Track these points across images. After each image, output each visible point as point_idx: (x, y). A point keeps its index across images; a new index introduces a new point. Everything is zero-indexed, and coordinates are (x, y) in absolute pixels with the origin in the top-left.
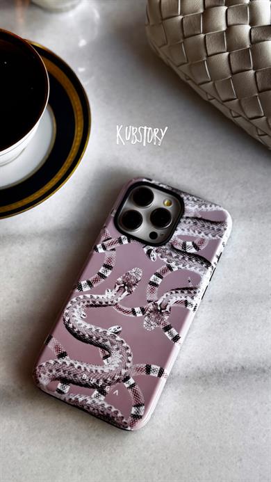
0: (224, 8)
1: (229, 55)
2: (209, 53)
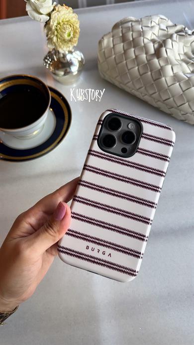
0: (133, 49)
1: (138, 68)
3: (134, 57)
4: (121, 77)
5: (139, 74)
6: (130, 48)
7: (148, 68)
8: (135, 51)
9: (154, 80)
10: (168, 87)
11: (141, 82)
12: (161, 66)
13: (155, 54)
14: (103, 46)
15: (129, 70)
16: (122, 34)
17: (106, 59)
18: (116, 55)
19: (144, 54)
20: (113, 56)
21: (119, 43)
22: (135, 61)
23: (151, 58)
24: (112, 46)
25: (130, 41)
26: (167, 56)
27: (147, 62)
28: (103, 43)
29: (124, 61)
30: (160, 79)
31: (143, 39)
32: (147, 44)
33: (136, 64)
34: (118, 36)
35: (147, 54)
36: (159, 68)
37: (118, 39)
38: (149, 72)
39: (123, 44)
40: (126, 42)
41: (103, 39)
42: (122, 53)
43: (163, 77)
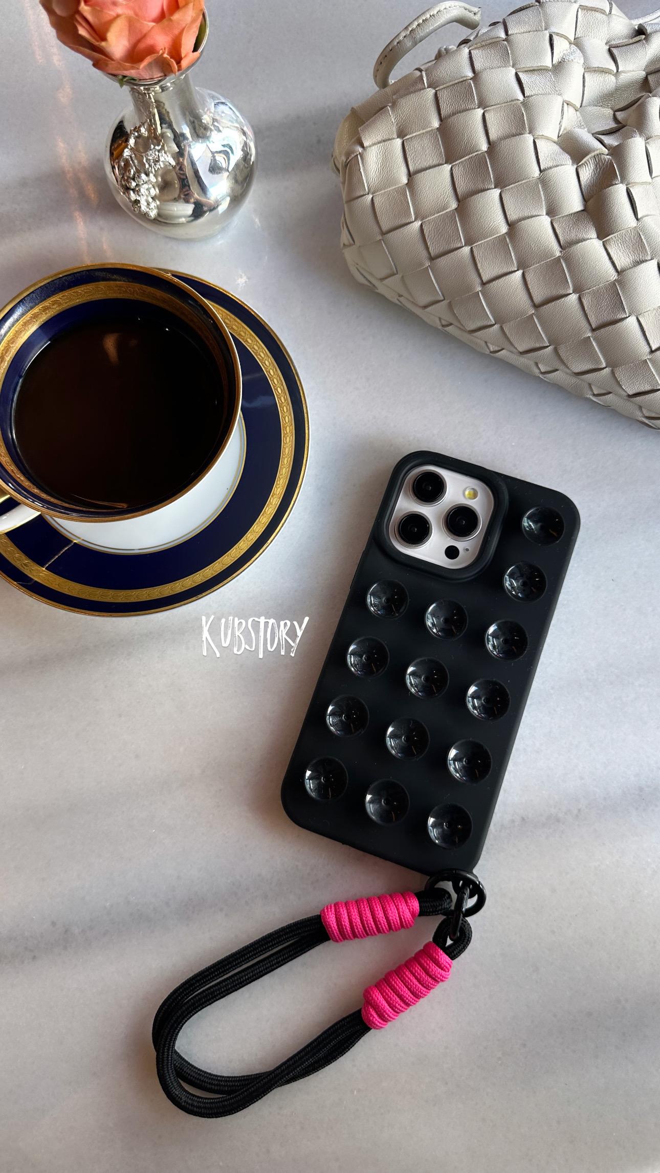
0: (494, 194)
1: (523, 275)
2: (485, 278)
3: (504, 229)
4: (450, 306)
5: (528, 302)
6: (481, 186)
7: (567, 276)
8: (503, 199)
9: (594, 326)
10: (652, 352)
11: (540, 328)
12: (619, 270)
13: (585, 212)
14: (365, 181)
15: (487, 285)
16: (441, 119)
17: (383, 234)
18: (427, 219)
19: (545, 213)
20: (413, 222)
21: (432, 165)
22: (509, 245)
23: (573, 236)
24: (404, 180)
25: (479, 152)
26: (637, 219)
27: (561, 252)
28: (363, 166)
29: (463, 247)
30: (618, 324)
31: (534, 142)
32: (551, 168)
33: (513, 258)
34: (424, 131)
35: (557, 215)
36: (613, 278)
37: (427, 142)
38: (571, 292)
39: (451, 168)
40: (460, 159)
41: (362, 146)
42: (451, 209)
43: (629, 316)
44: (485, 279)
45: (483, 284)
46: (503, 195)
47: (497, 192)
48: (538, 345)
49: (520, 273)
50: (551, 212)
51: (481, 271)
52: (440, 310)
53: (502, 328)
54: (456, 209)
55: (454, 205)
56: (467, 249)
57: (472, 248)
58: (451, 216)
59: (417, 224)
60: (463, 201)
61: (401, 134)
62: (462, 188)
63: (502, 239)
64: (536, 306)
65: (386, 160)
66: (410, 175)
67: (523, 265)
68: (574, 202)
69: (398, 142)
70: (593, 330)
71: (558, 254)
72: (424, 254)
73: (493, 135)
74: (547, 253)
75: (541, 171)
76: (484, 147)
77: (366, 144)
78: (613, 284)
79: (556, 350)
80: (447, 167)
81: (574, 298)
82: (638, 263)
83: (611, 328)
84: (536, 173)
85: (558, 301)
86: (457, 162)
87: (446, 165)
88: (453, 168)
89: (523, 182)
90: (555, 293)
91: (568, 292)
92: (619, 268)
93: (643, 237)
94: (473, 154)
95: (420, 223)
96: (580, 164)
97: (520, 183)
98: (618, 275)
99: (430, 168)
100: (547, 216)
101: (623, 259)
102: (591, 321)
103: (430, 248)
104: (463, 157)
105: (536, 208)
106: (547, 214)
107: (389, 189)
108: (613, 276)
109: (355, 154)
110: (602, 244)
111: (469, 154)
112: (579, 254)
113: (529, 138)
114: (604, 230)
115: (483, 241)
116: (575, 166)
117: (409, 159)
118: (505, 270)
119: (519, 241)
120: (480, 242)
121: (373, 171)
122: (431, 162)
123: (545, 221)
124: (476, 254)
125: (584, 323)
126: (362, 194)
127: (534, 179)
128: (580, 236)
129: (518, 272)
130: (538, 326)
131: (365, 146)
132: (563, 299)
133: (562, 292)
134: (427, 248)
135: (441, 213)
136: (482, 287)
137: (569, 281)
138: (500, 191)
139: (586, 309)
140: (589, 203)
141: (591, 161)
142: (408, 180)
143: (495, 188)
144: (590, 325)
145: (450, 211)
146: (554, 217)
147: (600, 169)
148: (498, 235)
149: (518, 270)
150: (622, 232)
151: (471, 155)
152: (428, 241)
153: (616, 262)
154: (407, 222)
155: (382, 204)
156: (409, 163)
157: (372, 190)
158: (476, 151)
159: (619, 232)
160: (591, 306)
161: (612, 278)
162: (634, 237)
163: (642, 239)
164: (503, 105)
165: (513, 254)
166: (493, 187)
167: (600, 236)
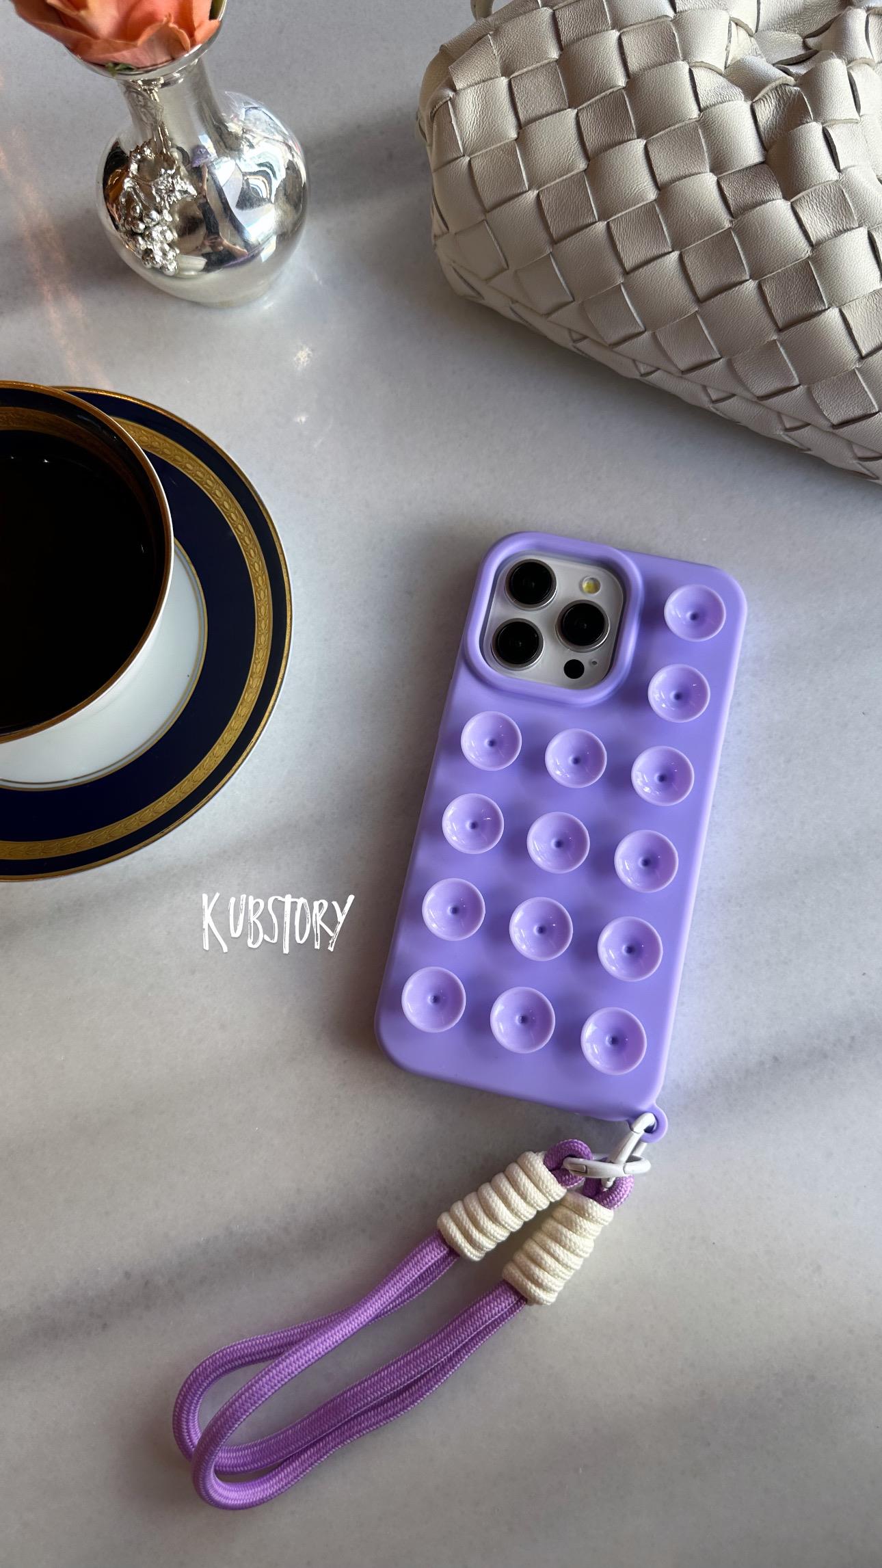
3: (651, 195)
4: (582, 309)
5: (689, 295)
6: (618, 137)
7: (742, 255)
8: (650, 153)
9: (780, 325)
10: (862, 358)
11: (706, 332)
12: (814, 242)
13: (765, 166)
14: (458, 138)
15: (632, 274)
16: (561, 48)
17: (486, 211)
18: (546, 187)
19: (708, 170)
20: (526, 192)
21: (550, 110)
22: (660, 216)
23: (748, 198)
24: (513, 134)
25: (615, 89)
26: (839, 171)
27: (731, 222)
28: (456, 116)
29: (596, 222)
30: (815, 320)
31: (691, 72)
32: (714, 105)
33: (666, 233)
34: (539, 64)
35: (726, 171)
36: (805, 254)
37: (542, 79)
38: (748, 278)
39: (577, 114)
40: (589, 100)
41: (454, 90)
42: (579, 171)
43: (829, 308)
44: (628, 265)
45: (626, 273)
46: (650, 148)
47: (639, 144)
48: (705, 358)
49: (675, 255)
50: (718, 167)
51: (622, 255)
52: (567, 316)
53: (654, 336)
54: (585, 171)
55: (582, 165)
56: (601, 226)
57: (608, 223)
58: (577, 180)
59: (532, 195)
60: (595, 159)
61: (506, 71)
62: (592, 140)
63: (649, 208)
64: (699, 301)
65: (487, 106)
66: (520, 126)
67: (679, 244)
68: (749, 151)
69: (504, 81)
70: (780, 330)
71: (727, 225)
72: (543, 236)
73: (634, 65)
74: (713, 225)
75: (700, 110)
76: (621, 81)
77: (459, 86)
78: (806, 263)
79: (730, 364)
80: (572, 113)
81: (751, 285)
82: (839, 233)
83: (803, 325)
84: (695, 113)
85: (731, 291)
86: (584, 105)
87: (569, 110)
88: (579, 114)
89: (677, 126)
90: (725, 280)
91: (744, 279)
92: (813, 240)
93: (847, 196)
94: (606, 92)
95: (536, 192)
96: (757, 98)
97: (672, 128)
98: (812, 250)
99: (547, 115)
100: (711, 174)
101: (819, 226)
102: (777, 318)
103: (551, 227)
104: (593, 97)
105: (696, 163)
106: (712, 171)
107: (492, 147)
108: (805, 250)
109: (444, 101)
110: (789, 207)
111: (601, 93)
112: (756, 223)
113: (683, 67)
114: (792, 188)
115: (623, 213)
116: (750, 103)
117: (518, 104)
118: (655, 252)
119: (673, 209)
120: (620, 215)
121: (469, 122)
122: (548, 107)
123: (708, 180)
124: (614, 232)
125: (766, 321)
126: (456, 156)
127: (692, 121)
128: (758, 197)
129: (673, 253)
130: (704, 328)
131: (457, 88)
132: (737, 288)
133: (735, 279)
134: (547, 227)
135: (565, 177)
136: (625, 278)
137: (744, 262)
138: (645, 142)
139: (769, 299)
140: (771, 152)
141: (771, 96)
142: (518, 134)
143: (638, 138)
144: (776, 324)
145: (577, 174)
146: (720, 174)
147: (785, 105)
148: (645, 203)
149: (673, 251)
150: (817, 187)
151: (604, 94)
152: (548, 217)
153: (809, 231)
154: (519, 191)
155: (484, 168)
156: (519, 110)
157: (469, 151)
158: (611, 88)
159: (814, 188)
160: (776, 297)
161: (803, 255)
162: (835, 195)
163: (845, 199)
164: (647, 24)
165: (665, 229)
166: (636, 137)
167: (786, 197)
